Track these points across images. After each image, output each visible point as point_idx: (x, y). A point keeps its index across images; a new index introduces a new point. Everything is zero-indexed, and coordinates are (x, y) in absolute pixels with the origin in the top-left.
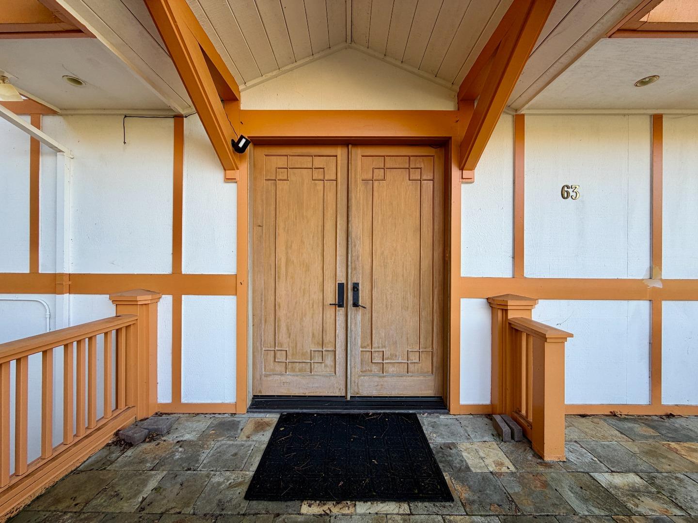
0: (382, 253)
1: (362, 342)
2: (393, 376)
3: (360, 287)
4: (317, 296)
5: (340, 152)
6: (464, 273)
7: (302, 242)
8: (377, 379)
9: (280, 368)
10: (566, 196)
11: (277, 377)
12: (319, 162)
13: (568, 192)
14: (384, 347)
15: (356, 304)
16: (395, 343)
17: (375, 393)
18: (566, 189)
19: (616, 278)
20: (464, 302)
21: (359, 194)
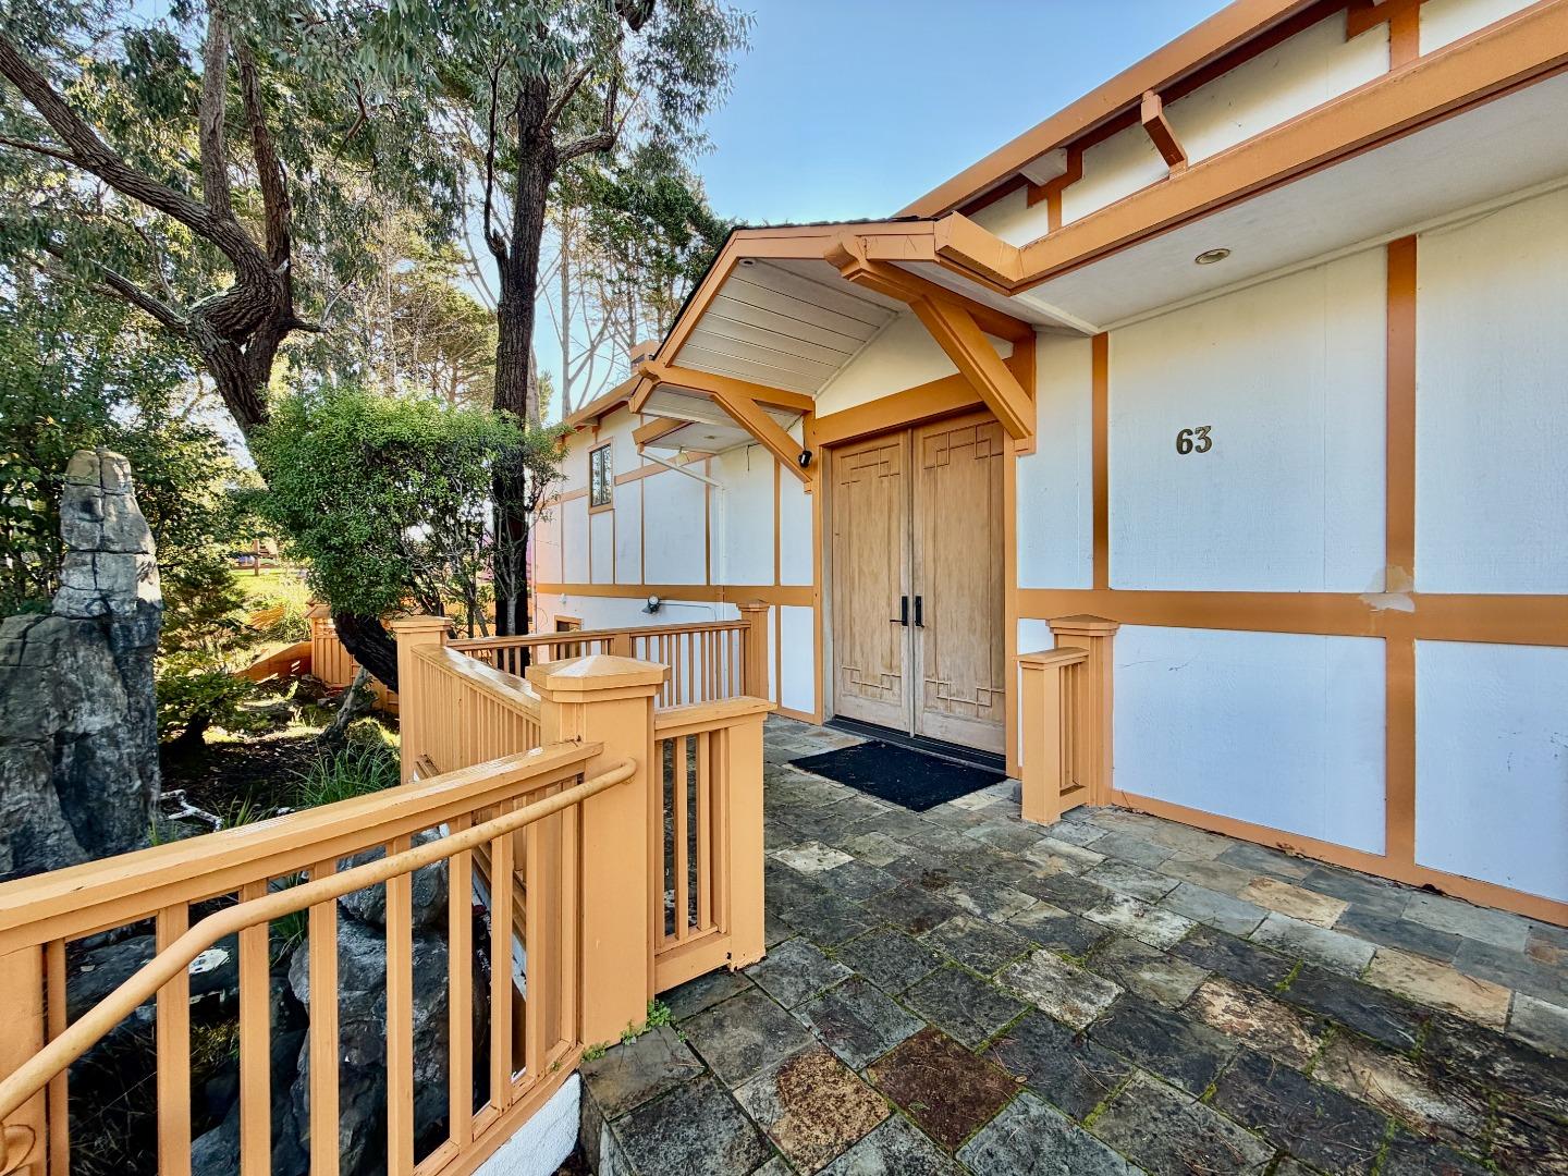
0: (947, 559)
1: (926, 670)
2: (958, 718)
3: (923, 602)
4: (884, 611)
5: (901, 439)
6: (1021, 584)
7: (871, 549)
8: (940, 718)
9: (856, 689)
10: (1185, 447)
11: (853, 699)
12: (885, 455)
13: (1190, 443)
14: (950, 679)
15: (918, 621)
16: (962, 676)
17: (939, 736)
18: (1185, 436)
19: (1296, 591)
20: (1022, 623)
21: (919, 487)
